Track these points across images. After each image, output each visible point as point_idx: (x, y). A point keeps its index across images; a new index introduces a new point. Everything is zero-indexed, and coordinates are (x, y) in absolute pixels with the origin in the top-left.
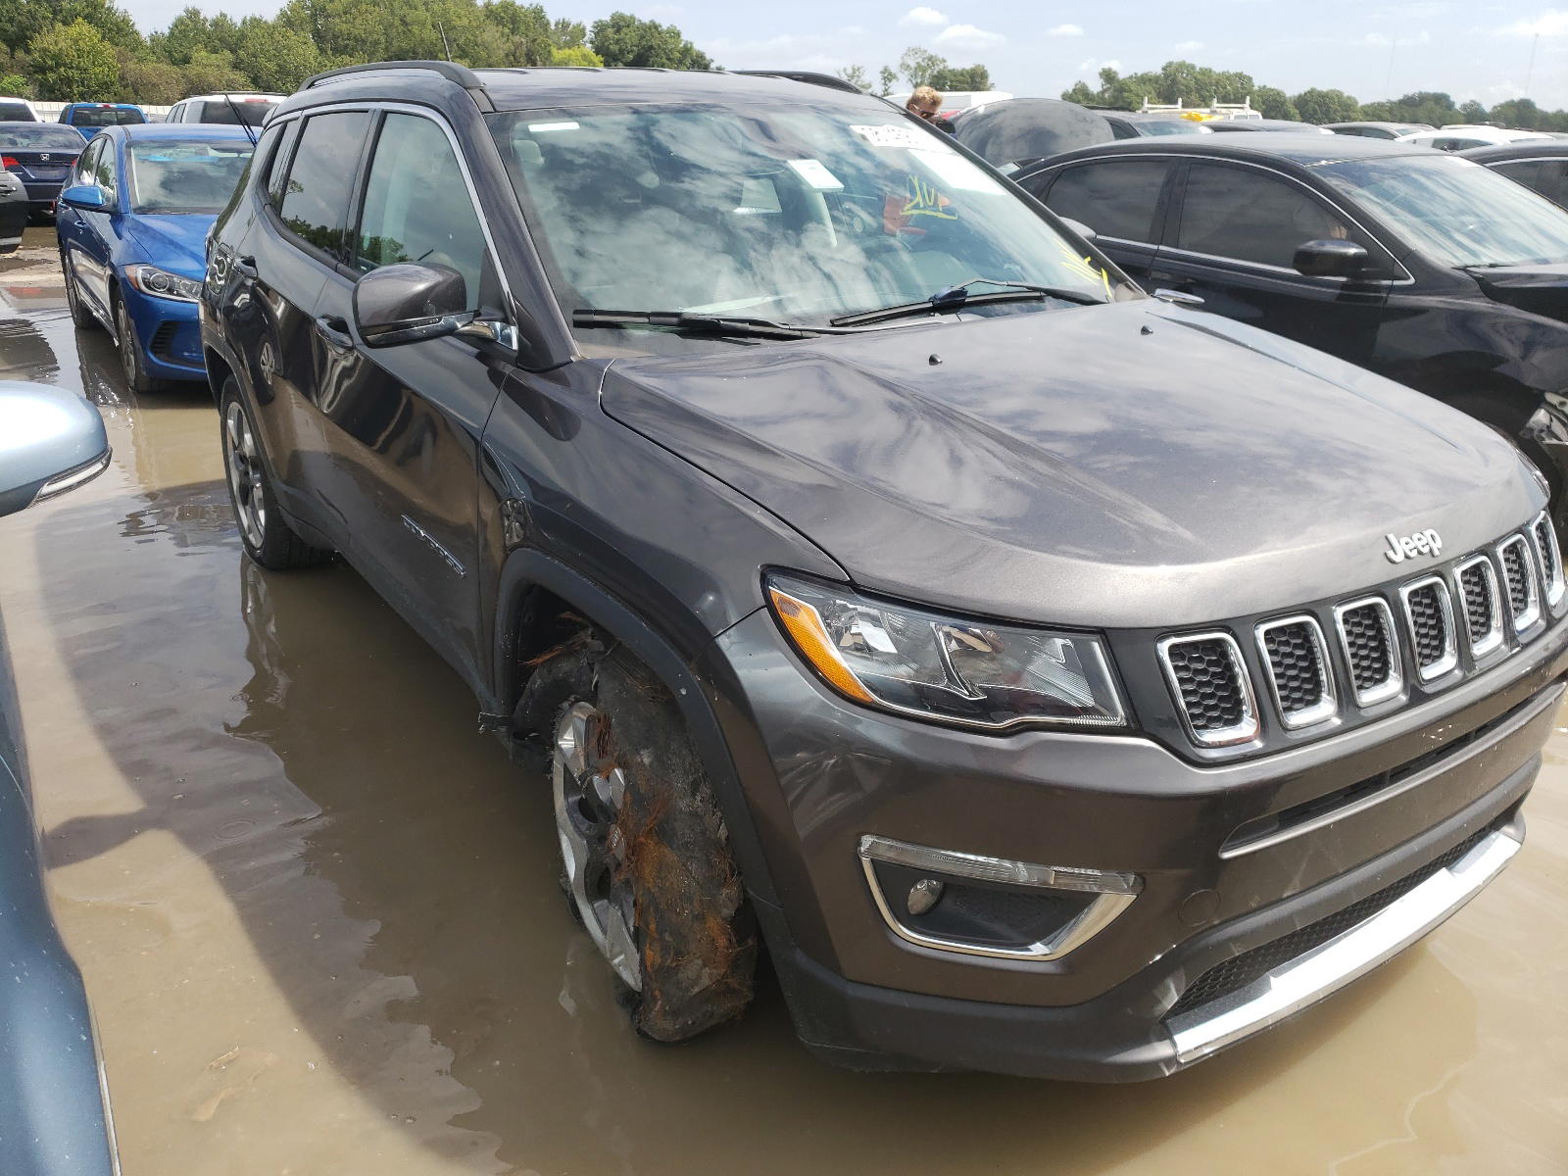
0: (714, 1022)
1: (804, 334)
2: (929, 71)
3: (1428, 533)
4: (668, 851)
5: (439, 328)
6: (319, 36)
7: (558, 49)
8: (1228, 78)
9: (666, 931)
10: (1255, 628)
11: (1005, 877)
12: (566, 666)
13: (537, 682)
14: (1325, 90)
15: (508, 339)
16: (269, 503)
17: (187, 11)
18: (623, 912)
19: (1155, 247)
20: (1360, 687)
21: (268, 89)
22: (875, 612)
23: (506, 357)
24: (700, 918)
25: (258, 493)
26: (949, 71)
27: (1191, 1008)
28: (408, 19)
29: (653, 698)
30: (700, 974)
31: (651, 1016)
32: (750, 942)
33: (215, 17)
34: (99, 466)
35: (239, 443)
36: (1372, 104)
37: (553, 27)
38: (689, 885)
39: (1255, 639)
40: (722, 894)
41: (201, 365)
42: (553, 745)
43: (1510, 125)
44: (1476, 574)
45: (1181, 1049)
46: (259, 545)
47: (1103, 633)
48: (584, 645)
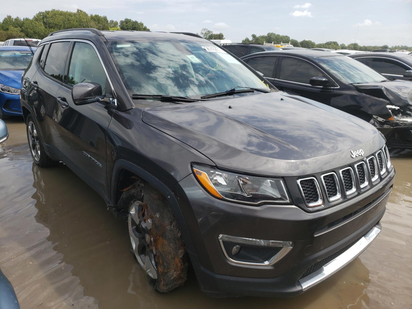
0: (176, 286)
1: (194, 101)
2: (208, 35)
3: (361, 150)
4: (164, 241)
5: (95, 100)
6: (45, 23)
7: (111, 28)
8: (284, 37)
9: (164, 263)
10: (321, 176)
11: (257, 244)
12: (133, 191)
13: (124, 196)
14: (307, 40)
15: (114, 103)
16: (42, 149)
17: (8, 16)
18: (150, 258)
19: (274, 79)
20: (346, 191)
21: (31, 37)
22: (220, 174)
23: (114, 107)
24: (174, 258)
25: (38, 146)
26: (213, 34)
27: (305, 277)
28: (70, 19)
29: (159, 199)
30: (173, 274)
31: (160, 286)
32: (186, 264)
33: (15, 18)
34: (5, 138)
35: (32, 133)
36: (319, 44)
37: (109, 22)
38: (170, 250)
39: (321, 179)
40: (179, 252)
41: (21, 112)
42: (128, 213)
43: (352, 49)
44: (371, 160)
45: (304, 288)
46: (38, 160)
47: (283, 178)
48: (139, 185)
